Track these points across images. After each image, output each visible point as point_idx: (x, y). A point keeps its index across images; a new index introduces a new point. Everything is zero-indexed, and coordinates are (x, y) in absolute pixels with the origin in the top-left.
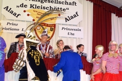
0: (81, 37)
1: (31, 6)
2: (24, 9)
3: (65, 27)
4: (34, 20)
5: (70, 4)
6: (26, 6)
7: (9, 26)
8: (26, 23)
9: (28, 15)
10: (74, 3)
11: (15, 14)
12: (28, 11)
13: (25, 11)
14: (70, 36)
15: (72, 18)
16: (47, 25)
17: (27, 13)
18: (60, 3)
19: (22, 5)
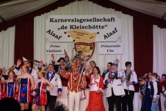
0: (120, 53)
1: (71, 27)
2: (65, 30)
3: (104, 44)
4: (74, 41)
5: (109, 20)
6: (66, 28)
7: (52, 49)
8: (67, 44)
9: (69, 36)
10: (113, 19)
11: (57, 37)
12: (69, 32)
13: (65, 33)
14: (110, 53)
15: (111, 34)
16: (87, 44)
17: (67, 34)
18: (98, 20)
19: (63, 27)
